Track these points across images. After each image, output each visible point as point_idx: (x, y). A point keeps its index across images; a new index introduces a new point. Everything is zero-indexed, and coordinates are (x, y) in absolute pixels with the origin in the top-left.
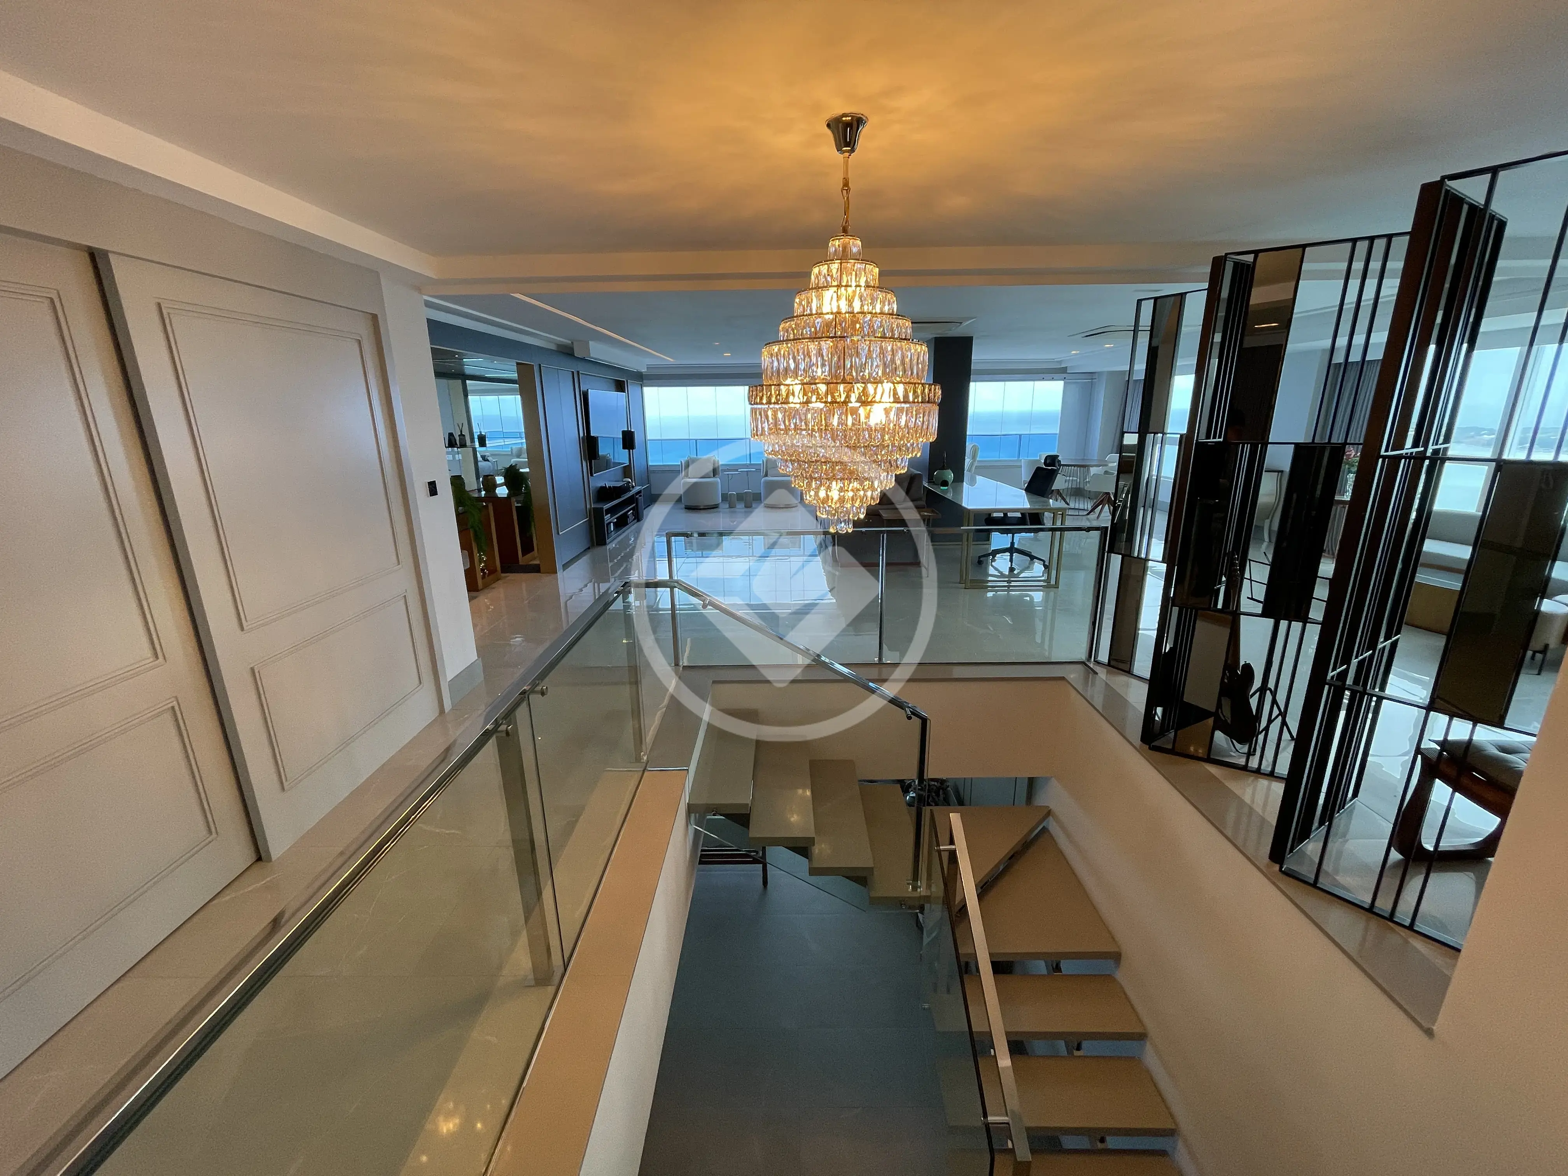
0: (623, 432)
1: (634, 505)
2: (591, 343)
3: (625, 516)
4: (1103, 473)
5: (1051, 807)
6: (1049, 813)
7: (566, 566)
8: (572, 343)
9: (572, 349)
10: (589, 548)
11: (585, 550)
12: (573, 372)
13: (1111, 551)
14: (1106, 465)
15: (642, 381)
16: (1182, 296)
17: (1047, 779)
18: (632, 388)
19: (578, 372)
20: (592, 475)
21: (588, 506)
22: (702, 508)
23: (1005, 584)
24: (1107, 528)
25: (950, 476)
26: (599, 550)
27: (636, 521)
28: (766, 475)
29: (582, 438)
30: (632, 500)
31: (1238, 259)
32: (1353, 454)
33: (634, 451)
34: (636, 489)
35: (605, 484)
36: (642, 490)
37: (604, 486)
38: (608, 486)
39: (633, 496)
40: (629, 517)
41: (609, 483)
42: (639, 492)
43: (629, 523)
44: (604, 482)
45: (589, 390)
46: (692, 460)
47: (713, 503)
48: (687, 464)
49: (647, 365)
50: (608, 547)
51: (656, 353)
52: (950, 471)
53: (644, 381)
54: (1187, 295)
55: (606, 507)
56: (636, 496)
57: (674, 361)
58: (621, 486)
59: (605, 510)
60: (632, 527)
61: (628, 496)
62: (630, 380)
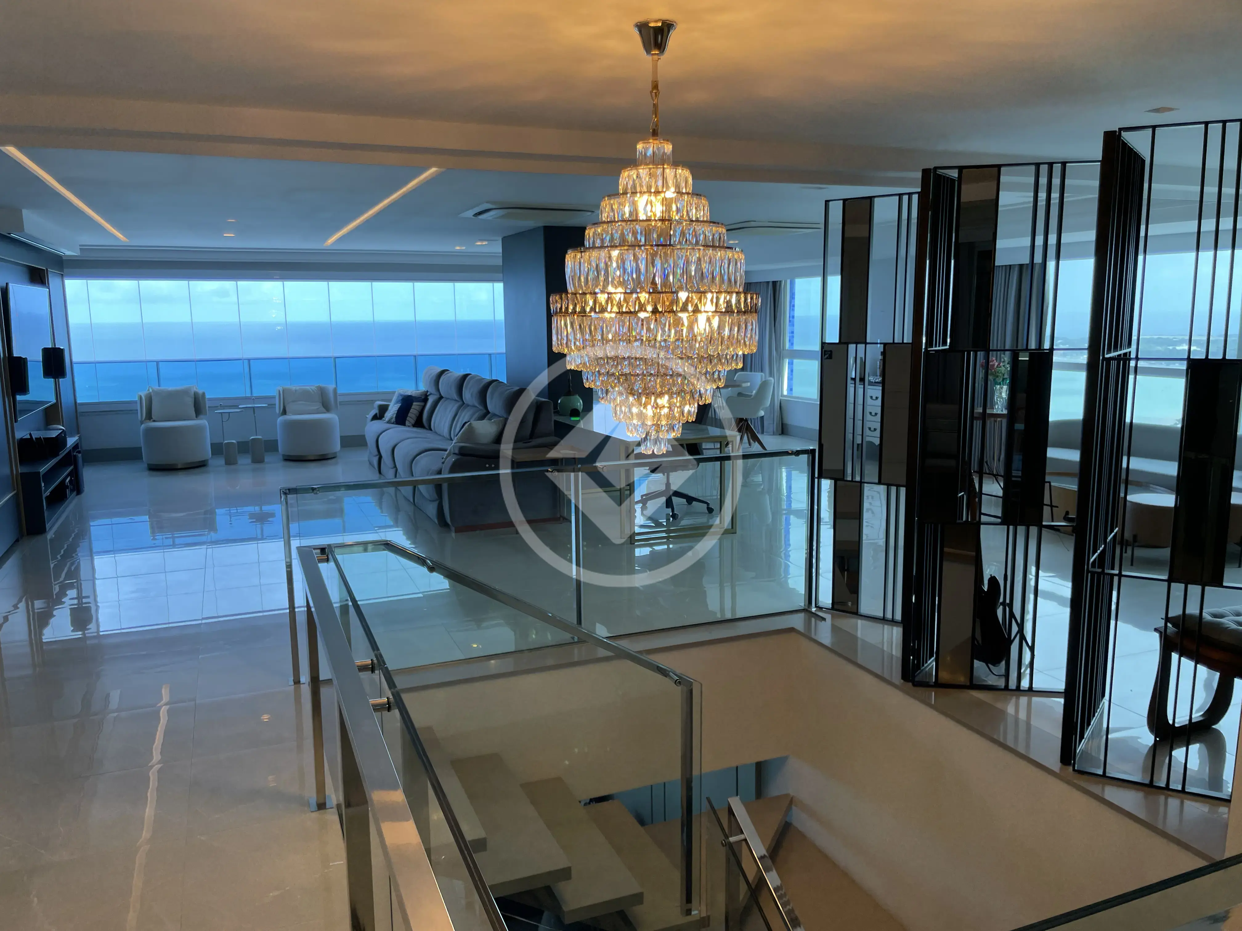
0: (46, 351)
1: (72, 467)
2: (25, 212)
3: (63, 485)
4: (736, 395)
5: (792, 794)
6: (791, 801)
10: (17, 541)
11: (12, 546)
13: (820, 476)
14: (739, 386)
15: (63, 271)
16: (871, 199)
17: (782, 761)
18: (53, 281)
20: (16, 419)
21: (14, 472)
22: (179, 467)
23: (664, 535)
24: (814, 450)
25: (579, 403)
26: (36, 542)
27: (75, 493)
28: (284, 412)
29: (4, 359)
30: (70, 460)
31: (941, 173)
32: (996, 364)
33: (60, 380)
34: (71, 441)
35: (30, 434)
36: (78, 441)
37: (29, 437)
38: (35, 438)
39: (69, 452)
40: (67, 487)
41: (36, 435)
42: (76, 447)
43: (68, 496)
44: (28, 432)
45: (10, 284)
46: (157, 393)
47: (198, 458)
48: (150, 399)
49: (80, 245)
50: (50, 535)
51: (113, 230)
52: (578, 397)
53: (65, 270)
54: (876, 199)
55: (43, 469)
56: (73, 452)
57: (127, 240)
58: (54, 436)
59: (42, 476)
60: (72, 504)
61: (62, 454)
62: (50, 269)
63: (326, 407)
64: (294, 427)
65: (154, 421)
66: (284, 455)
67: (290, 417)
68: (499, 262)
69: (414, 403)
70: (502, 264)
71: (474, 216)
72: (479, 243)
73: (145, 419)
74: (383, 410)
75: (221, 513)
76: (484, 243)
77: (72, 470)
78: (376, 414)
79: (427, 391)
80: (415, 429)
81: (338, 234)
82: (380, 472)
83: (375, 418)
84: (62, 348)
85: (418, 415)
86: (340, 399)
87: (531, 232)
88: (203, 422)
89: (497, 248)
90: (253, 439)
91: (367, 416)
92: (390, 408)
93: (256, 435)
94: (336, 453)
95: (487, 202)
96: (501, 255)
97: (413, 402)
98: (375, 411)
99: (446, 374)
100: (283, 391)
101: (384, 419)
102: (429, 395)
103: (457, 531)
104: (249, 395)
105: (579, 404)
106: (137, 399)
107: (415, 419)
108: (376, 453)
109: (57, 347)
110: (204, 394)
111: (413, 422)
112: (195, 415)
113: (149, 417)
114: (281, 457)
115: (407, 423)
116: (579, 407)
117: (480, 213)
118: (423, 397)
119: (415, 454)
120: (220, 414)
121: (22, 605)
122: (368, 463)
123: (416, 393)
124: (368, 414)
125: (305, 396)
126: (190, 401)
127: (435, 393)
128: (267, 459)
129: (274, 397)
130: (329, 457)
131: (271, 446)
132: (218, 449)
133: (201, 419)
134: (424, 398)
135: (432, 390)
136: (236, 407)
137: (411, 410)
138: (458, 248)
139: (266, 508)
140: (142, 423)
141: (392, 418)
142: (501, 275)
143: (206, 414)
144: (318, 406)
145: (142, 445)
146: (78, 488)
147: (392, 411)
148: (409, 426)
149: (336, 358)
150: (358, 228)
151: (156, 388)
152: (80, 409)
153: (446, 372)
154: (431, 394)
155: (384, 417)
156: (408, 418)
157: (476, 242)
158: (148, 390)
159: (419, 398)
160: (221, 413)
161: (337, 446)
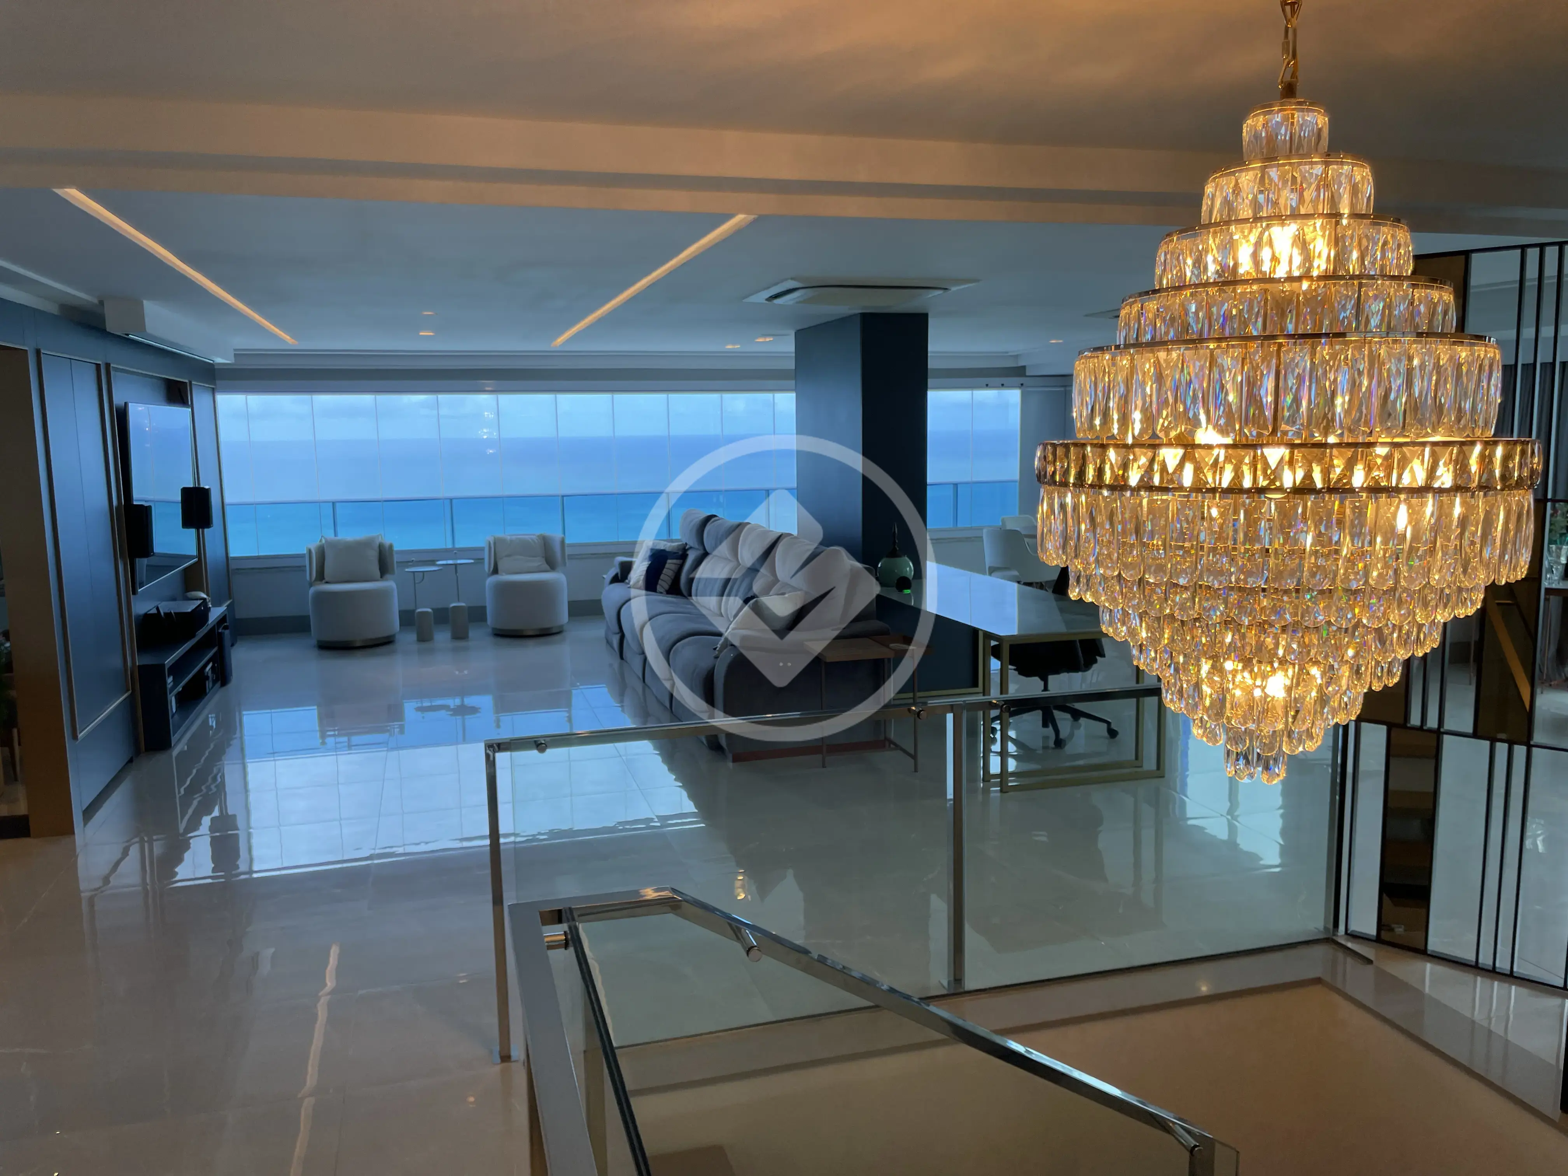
0: (186, 492)
1: (216, 649)
2: (147, 305)
3: (201, 677)
7: (89, 812)
8: (101, 303)
9: (102, 319)
10: (131, 761)
11: (120, 771)
12: (98, 366)
15: (215, 384)
18: (200, 398)
19: (108, 366)
20: (135, 592)
21: (129, 664)
22: (358, 644)
26: (155, 763)
27: (219, 684)
28: (495, 571)
29: (118, 508)
30: (214, 639)
33: (206, 530)
34: (215, 613)
35: (158, 609)
36: (226, 613)
37: (156, 612)
38: (164, 613)
39: (212, 630)
40: (207, 678)
41: (165, 607)
42: (222, 620)
43: (207, 691)
44: (156, 604)
45: (130, 404)
46: (333, 545)
47: (380, 633)
48: (322, 553)
49: (235, 350)
50: (175, 752)
51: (273, 327)
52: (906, 558)
53: (218, 382)
54: (1474, 256)
55: (169, 661)
56: (218, 629)
57: (296, 342)
58: (189, 610)
59: (168, 669)
60: (215, 698)
61: (201, 633)
62: (195, 381)
63: (551, 564)
64: (506, 591)
65: (327, 582)
66: (494, 629)
67: (504, 577)
68: (791, 365)
69: (669, 561)
70: (794, 368)
71: (767, 300)
72: (761, 340)
73: (316, 580)
74: (626, 569)
75: (410, 708)
76: (768, 340)
77: (216, 652)
78: (617, 575)
79: (686, 544)
80: (670, 598)
81: (571, 332)
82: (622, 657)
83: (616, 579)
84: (207, 487)
85: (673, 577)
86: (568, 551)
87: (843, 322)
88: (389, 584)
89: (787, 346)
90: (454, 607)
91: (605, 576)
92: (635, 567)
93: (459, 601)
94: (562, 626)
95: (792, 279)
96: (794, 355)
97: (667, 559)
98: (614, 571)
99: (713, 522)
100: (495, 543)
101: (627, 581)
102: (688, 549)
103: (736, 759)
104: (450, 546)
105: (908, 569)
106: (305, 552)
107: (670, 582)
108: (617, 629)
109: (202, 486)
110: (391, 546)
111: (667, 587)
112: (378, 573)
113: (321, 576)
114: (490, 630)
115: (659, 588)
116: (908, 573)
117: (777, 296)
118: (680, 553)
119: (674, 638)
120: (412, 574)
121: (134, 851)
122: (605, 641)
123: (670, 546)
124: (606, 574)
125: (523, 548)
126: (373, 555)
127: (696, 546)
128: (471, 634)
129: (481, 549)
130: (554, 631)
131: (477, 614)
132: (408, 618)
133: (387, 580)
134: (682, 554)
135: (692, 542)
136: (432, 562)
137: (665, 571)
138: (729, 347)
139: (470, 701)
140: (311, 585)
141: (638, 582)
142: (793, 382)
143: (393, 573)
144: (539, 562)
145: (311, 614)
146: (223, 676)
147: (638, 571)
148: (661, 593)
149: (563, 496)
150: (600, 321)
151: (330, 535)
152: (233, 566)
153: (713, 520)
154: (691, 548)
155: (626, 578)
156: (660, 582)
157: (757, 338)
158: (321, 541)
159: (675, 553)
160: (414, 572)
161: (563, 616)
